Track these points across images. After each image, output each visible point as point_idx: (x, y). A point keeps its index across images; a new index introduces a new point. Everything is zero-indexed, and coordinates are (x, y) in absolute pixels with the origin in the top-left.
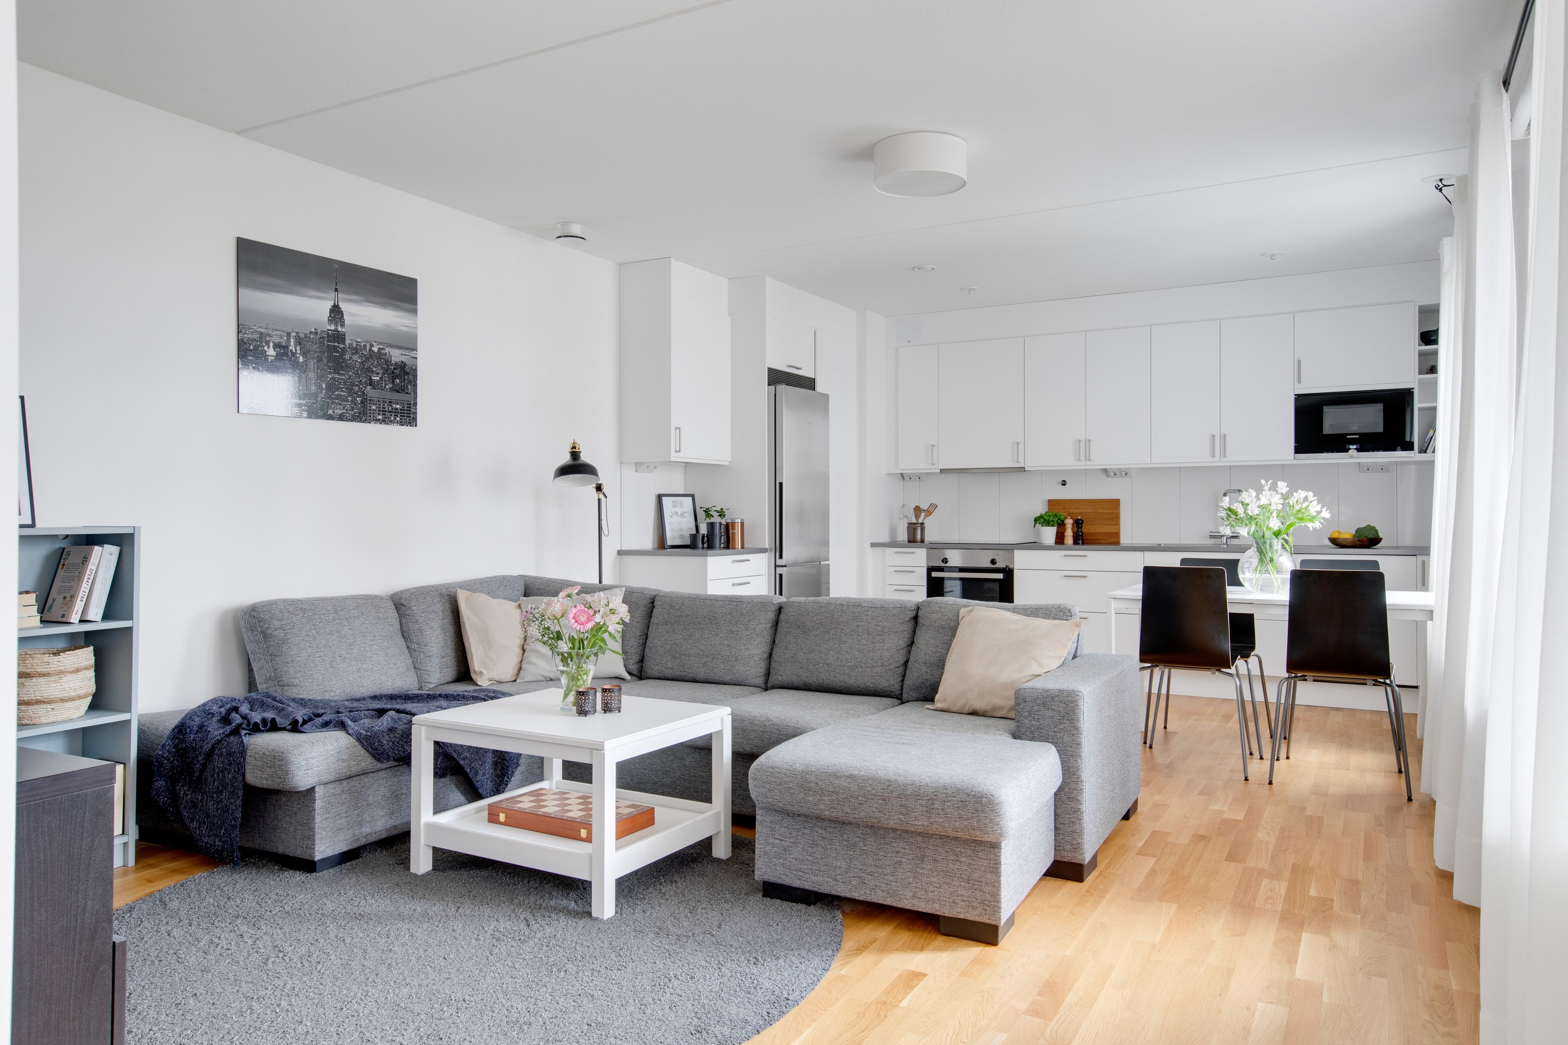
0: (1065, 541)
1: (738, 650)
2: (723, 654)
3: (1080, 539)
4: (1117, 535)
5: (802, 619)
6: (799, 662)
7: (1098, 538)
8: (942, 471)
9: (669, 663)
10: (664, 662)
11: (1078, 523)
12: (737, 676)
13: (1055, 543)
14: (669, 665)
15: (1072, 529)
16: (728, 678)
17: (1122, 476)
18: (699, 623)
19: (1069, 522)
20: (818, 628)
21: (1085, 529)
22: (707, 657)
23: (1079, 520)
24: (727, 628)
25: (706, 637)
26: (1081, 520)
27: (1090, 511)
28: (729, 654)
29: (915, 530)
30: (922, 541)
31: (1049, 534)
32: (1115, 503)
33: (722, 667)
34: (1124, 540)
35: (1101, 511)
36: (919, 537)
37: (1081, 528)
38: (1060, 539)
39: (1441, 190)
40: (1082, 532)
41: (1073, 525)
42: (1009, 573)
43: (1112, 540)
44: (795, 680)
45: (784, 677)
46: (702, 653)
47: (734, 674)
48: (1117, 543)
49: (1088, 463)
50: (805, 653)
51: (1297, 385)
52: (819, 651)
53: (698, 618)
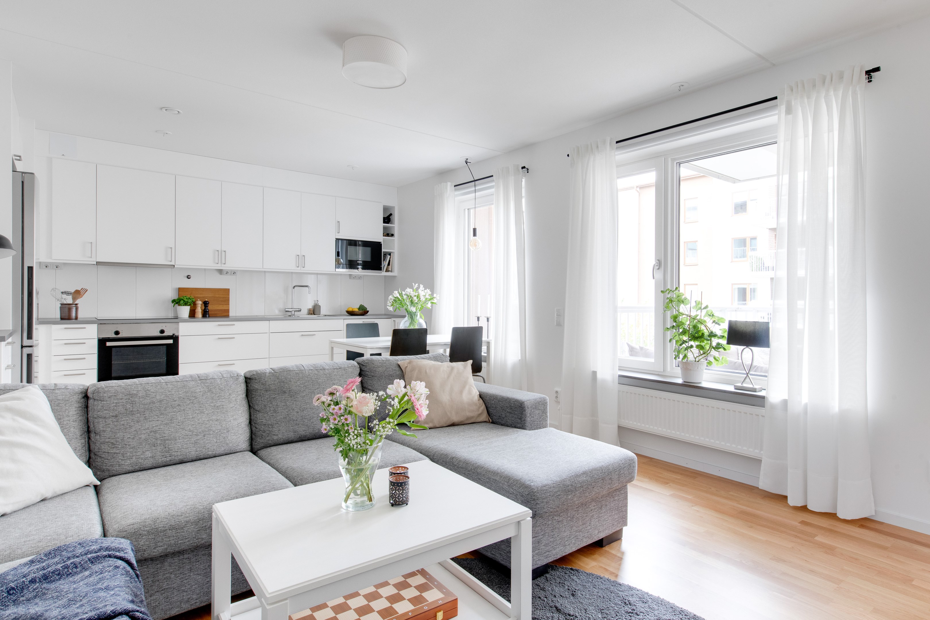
0: (196, 316)
1: (228, 422)
2: (214, 429)
3: (205, 314)
4: (228, 311)
5: (286, 385)
6: (294, 420)
7: (216, 313)
8: (98, 263)
9: (147, 453)
10: (139, 454)
11: (206, 304)
12: (231, 445)
13: (189, 317)
14: (148, 454)
15: (201, 307)
16: (221, 450)
17: (231, 275)
18: (179, 405)
19: (199, 303)
20: (305, 390)
21: (210, 307)
22: (197, 435)
23: (206, 301)
24: (211, 404)
25: (191, 417)
26: (207, 301)
27: (210, 296)
28: (220, 428)
29: (70, 310)
30: (76, 318)
31: (185, 311)
32: (227, 291)
33: (215, 441)
34: (232, 313)
35: (217, 296)
36: (73, 315)
37: (208, 307)
38: (192, 314)
39: (467, 163)
40: (208, 309)
41: (201, 305)
42: (175, 338)
43: (225, 314)
44: (291, 436)
45: (280, 436)
46: (190, 433)
47: (227, 444)
48: (227, 316)
49: (223, 265)
50: (298, 412)
51: (337, 234)
52: (310, 408)
53: (175, 401)
